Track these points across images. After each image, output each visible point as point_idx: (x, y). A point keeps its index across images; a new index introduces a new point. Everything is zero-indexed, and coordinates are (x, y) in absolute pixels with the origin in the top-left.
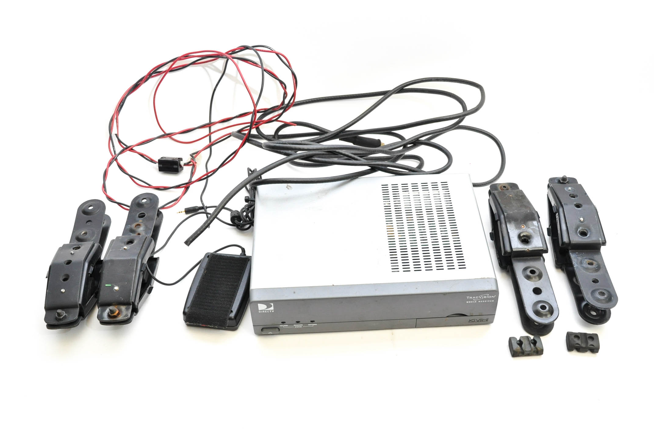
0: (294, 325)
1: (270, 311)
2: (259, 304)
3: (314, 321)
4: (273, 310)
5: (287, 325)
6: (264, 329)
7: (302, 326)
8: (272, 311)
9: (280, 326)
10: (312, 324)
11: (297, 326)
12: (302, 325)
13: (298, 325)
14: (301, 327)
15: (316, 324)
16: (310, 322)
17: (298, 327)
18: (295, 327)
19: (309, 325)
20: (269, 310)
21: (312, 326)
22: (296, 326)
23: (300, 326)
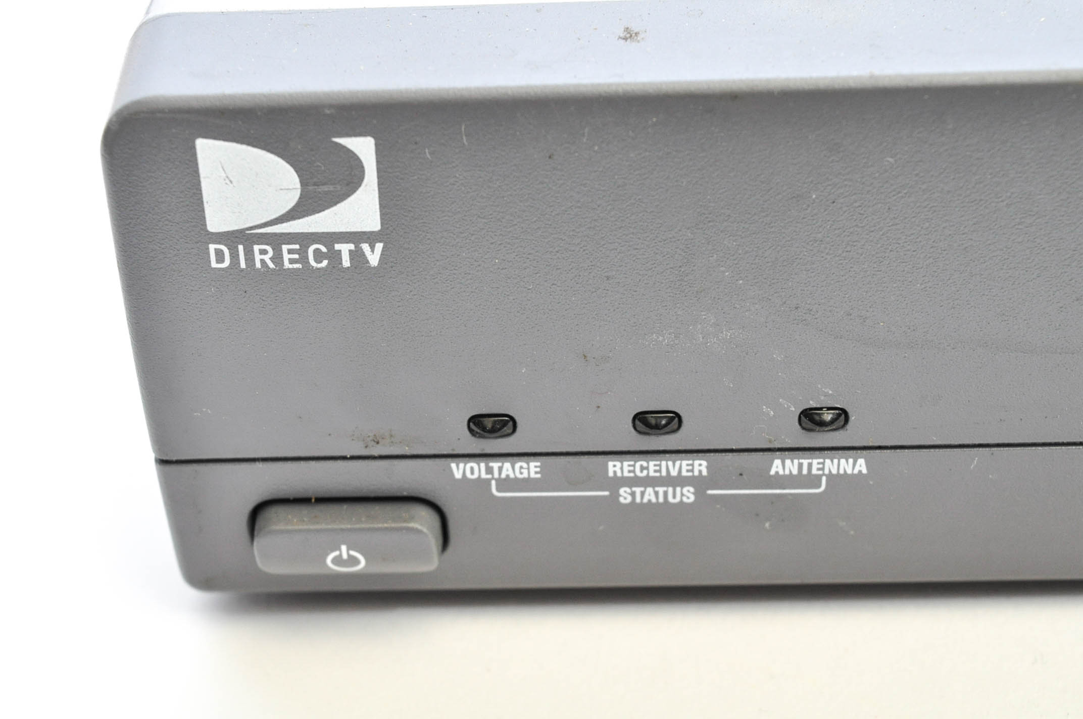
0: (615, 467)
1: (345, 249)
2: (201, 144)
3: (842, 416)
4: (370, 238)
5: (531, 469)
6: (273, 513)
7: (698, 483)
8: (357, 256)
9: (458, 470)
10: (815, 464)
11: (649, 482)
12: (701, 466)
13: (652, 467)
14: (688, 495)
15: (861, 466)
16: (795, 436)
17: (650, 495)
18: (625, 495)
19: (779, 466)
20: (330, 239)
21: (814, 481)
22: (634, 482)
23: (679, 481)
